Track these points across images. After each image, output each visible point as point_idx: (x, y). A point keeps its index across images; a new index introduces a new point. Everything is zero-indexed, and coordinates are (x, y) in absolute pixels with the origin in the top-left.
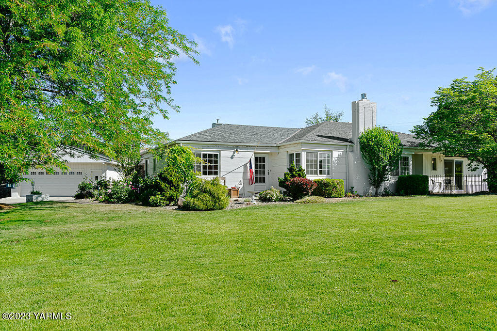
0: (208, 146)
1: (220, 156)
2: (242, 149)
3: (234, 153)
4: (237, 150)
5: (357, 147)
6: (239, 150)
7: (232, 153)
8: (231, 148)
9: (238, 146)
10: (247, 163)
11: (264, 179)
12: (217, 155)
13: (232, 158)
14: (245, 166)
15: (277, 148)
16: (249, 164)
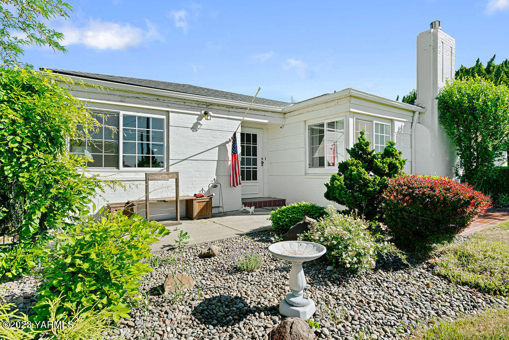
0: (137, 98)
1: (168, 123)
2: (217, 111)
3: (200, 118)
4: (206, 113)
5: (433, 114)
6: (211, 113)
7: (194, 119)
8: (193, 108)
9: (209, 105)
10: (227, 142)
11: (255, 173)
12: (162, 120)
13: (194, 128)
14: (223, 147)
15: (282, 116)
16: (231, 144)
